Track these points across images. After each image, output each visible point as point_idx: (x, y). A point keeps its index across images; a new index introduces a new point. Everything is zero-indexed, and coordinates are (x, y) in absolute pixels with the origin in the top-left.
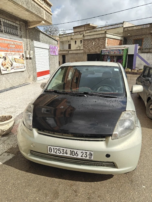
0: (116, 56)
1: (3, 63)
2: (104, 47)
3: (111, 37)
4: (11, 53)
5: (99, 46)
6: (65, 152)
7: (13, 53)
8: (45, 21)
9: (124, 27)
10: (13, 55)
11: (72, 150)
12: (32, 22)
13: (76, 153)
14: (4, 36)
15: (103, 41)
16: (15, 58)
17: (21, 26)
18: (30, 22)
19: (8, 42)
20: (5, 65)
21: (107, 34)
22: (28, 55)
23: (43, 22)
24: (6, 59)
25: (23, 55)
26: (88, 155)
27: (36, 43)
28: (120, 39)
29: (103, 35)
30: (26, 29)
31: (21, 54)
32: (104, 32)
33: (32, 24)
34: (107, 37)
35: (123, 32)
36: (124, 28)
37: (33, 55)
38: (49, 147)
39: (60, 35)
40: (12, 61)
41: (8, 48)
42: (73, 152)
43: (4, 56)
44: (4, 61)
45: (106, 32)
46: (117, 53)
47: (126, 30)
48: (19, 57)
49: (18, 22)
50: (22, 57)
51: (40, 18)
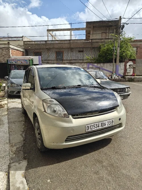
0: (22, 66)
2: (9, 57)
3: (14, 48)
5: (3, 56)
6: (98, 126)
9: (24, 40)
11: (102, 122)
13: (105, 124)
15: (7, 51)
21: (10, 44)
26: (111, 123)
28: (22, 50)
29: (7, 46)
32: (7, 42)
34: (11, 48)
35: (23, 44)
36: (24, 42)
38: (86, 126)
42: (103, 124)
45: (8, 43)
46: (24, 63)
47: (26, 43)
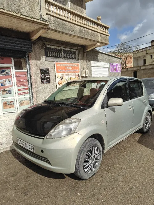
1: (60, 82)
4: (68, 73)
7: (70, 73)
8: (100, 43)
10: (69, 75)
12: (89, 46)
14: (63, 60)
16: (71, 78)
17: (79, 50)
18: (87, 46)
19: (66, 65)
20: (61, 83)
22: (83, 74)
23: (98, 44)
24: (62, 79)
25: (79, 74)
27: (93, 63)
30: (84, 52)
31: (77, 74)
33: (89, 47)
37: (88, 74)
39: (134, 51)
40: (68, 80)
41: (65, 70)
43: (61, 76)
44: (61, 80)
48: (75, 76)
49: (76, 48)
50: (78, 76)
51: (94, 41)
